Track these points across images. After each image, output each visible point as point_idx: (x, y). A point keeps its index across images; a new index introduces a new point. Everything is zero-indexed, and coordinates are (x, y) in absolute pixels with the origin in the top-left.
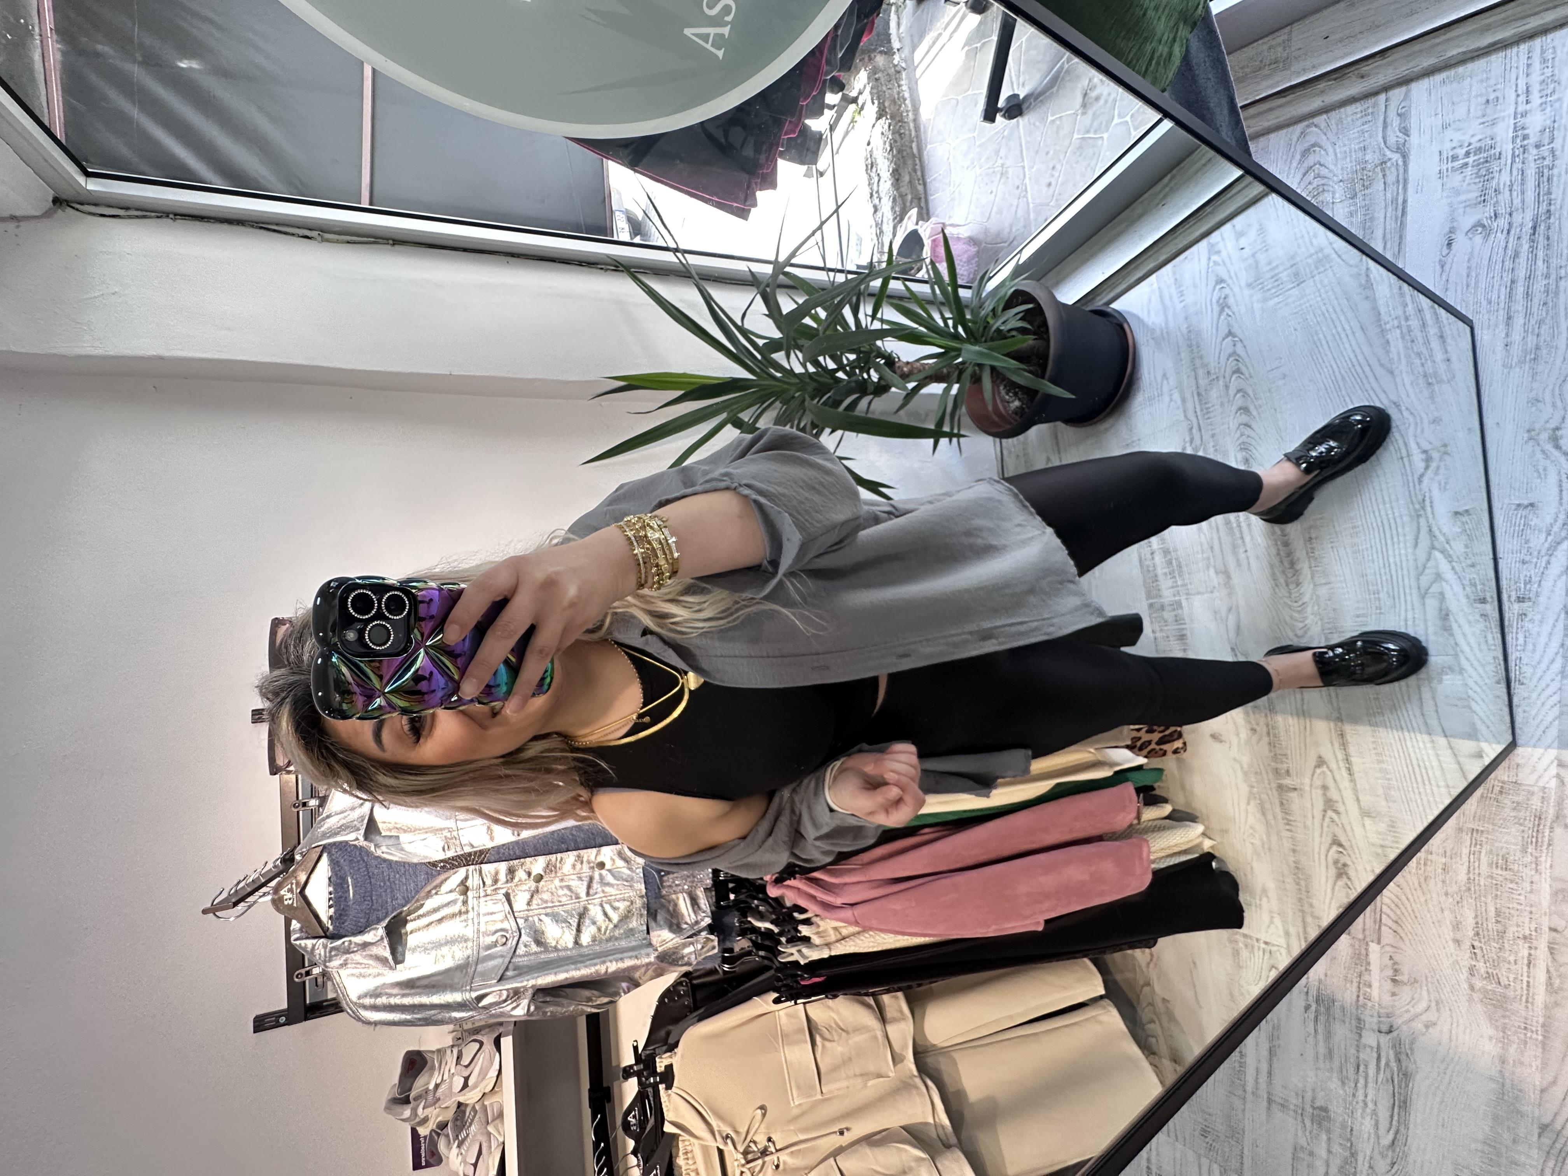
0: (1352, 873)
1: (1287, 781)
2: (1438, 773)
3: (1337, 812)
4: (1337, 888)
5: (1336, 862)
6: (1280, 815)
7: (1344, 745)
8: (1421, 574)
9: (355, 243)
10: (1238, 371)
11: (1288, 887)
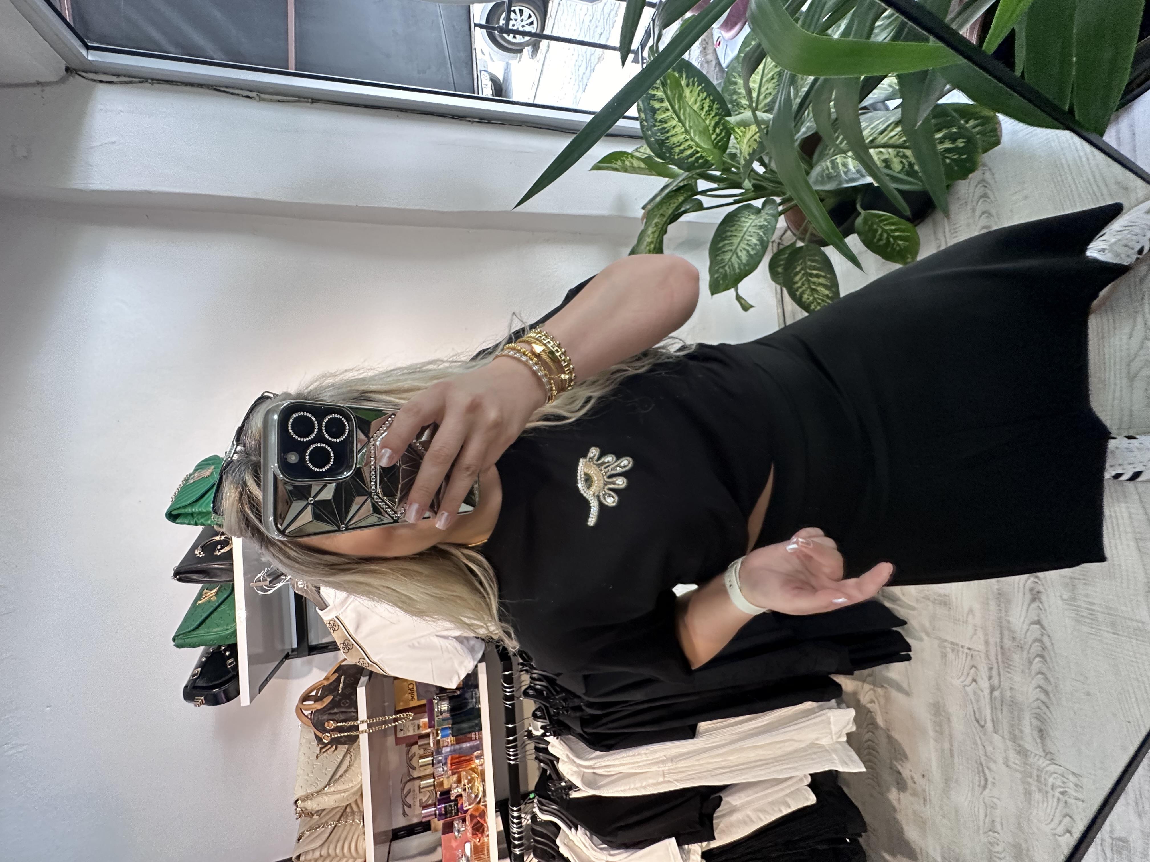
0: (1044, 598)
4: (1030, 610)
5: (1031, 590)
8: (1133, 360)
9: (284, 101)
10: (985, 196)
11: (991, 608)
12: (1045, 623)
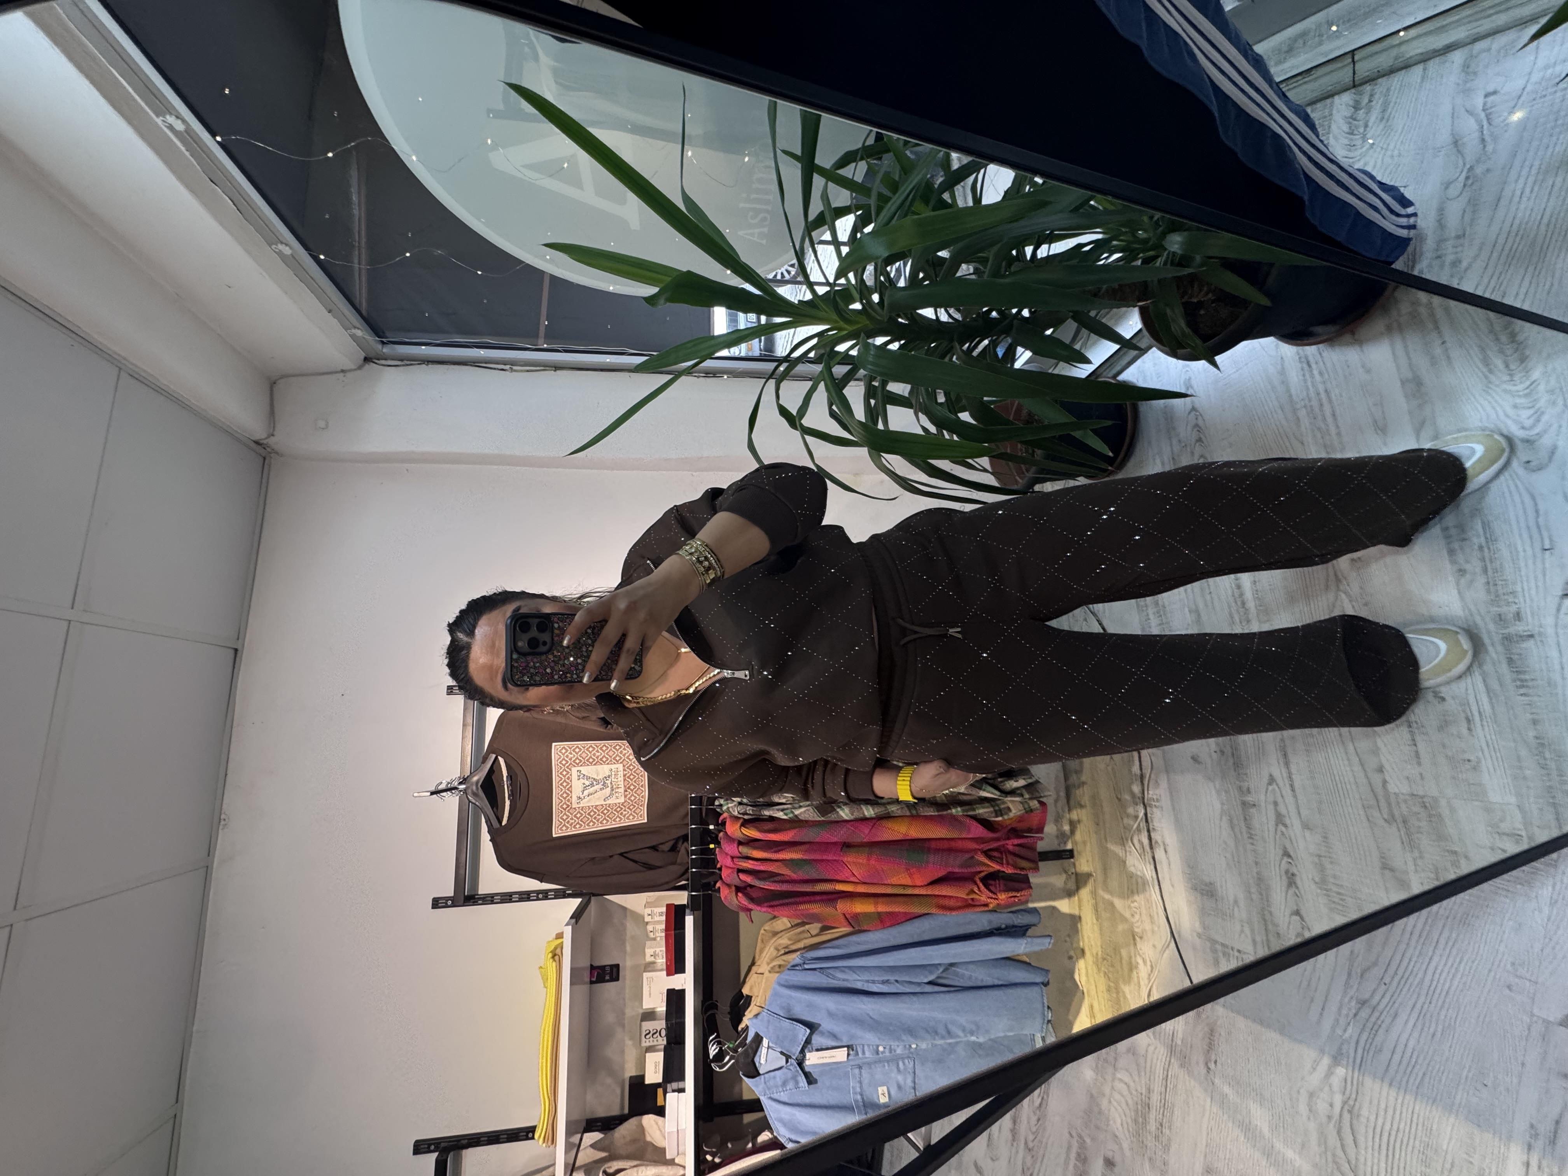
0: (1299, 882)
1: (1249, 799)
2: (1354, 787)
3: (1285, 826)
4: (1288, 897)
5: (1287, 872)
6: (1244, 829)
7: (1287, 764)
10: (1200, 440)
11: (1254, 896)
12: (1303, 912)
